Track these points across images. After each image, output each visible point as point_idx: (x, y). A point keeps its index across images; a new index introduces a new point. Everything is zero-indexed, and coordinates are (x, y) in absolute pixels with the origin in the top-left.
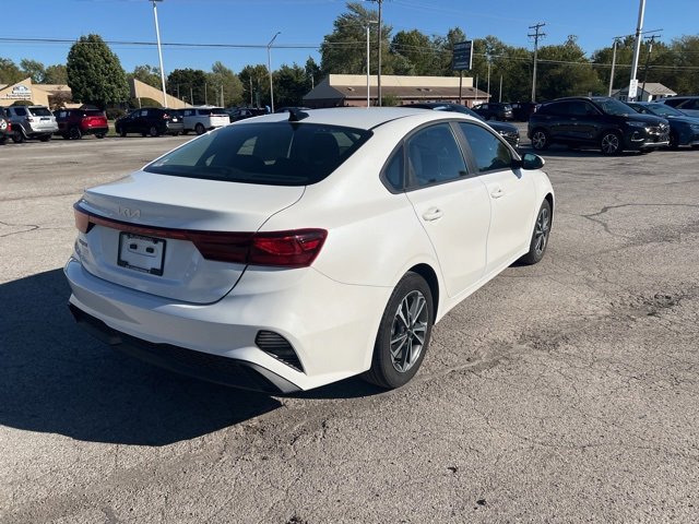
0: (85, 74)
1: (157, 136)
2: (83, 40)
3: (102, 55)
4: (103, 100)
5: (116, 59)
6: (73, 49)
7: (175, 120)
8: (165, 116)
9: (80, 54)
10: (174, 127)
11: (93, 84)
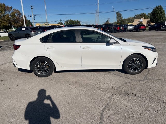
0: (154, 16)
1: (158, 31)
2: (156, 7)
3: (160, 11)
4: (157, 22)
5: (164, 11)
6: (153, 10)
7: (164, 27)
8: (161, 26)
9: (155, 11)
10: (163, 28)
11: (156, 18)
